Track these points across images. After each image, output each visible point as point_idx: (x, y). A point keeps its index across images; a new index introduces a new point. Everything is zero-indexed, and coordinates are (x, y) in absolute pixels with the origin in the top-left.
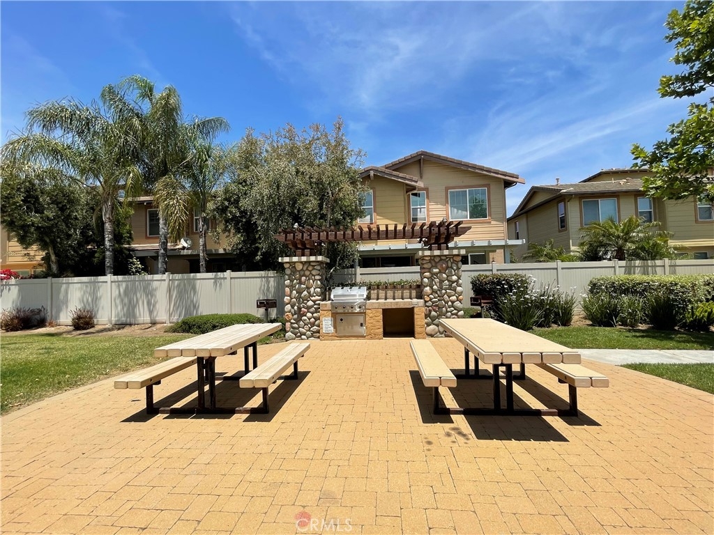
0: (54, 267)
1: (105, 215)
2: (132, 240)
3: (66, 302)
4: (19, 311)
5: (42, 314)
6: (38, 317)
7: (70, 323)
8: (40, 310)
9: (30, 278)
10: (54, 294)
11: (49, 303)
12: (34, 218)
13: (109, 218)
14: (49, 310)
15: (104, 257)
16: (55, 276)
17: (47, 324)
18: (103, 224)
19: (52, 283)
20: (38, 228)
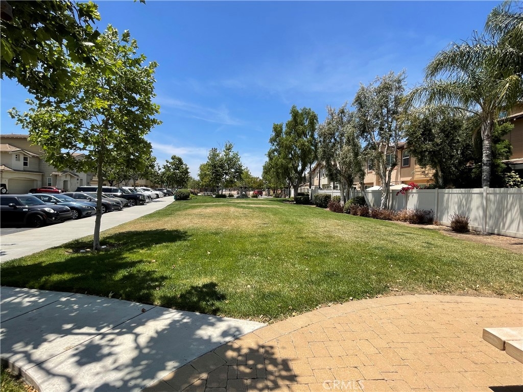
0: (440, 181)
1: (484, 133)
2: (511, 154)
3: (447, 208)
4: (417, 211)
5: (431, 215)
6: (428, 216)
7: (450, 225)
8: (430, 212)
9: (425, 189)
10: (439, 201)
11: (436, 207)
12: (428, 146)
13: (488, 135)
14: (435, 213)
15: (481, 172)
16: (441, 187)
17: (434, 223)
18: (481, 141)
19: (438, 193)
20: (430, 152)
